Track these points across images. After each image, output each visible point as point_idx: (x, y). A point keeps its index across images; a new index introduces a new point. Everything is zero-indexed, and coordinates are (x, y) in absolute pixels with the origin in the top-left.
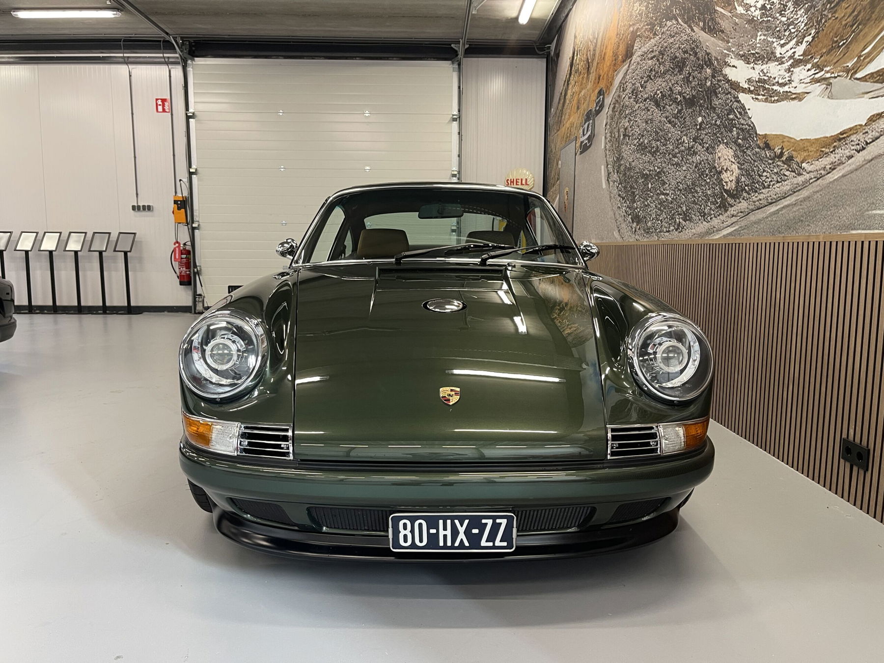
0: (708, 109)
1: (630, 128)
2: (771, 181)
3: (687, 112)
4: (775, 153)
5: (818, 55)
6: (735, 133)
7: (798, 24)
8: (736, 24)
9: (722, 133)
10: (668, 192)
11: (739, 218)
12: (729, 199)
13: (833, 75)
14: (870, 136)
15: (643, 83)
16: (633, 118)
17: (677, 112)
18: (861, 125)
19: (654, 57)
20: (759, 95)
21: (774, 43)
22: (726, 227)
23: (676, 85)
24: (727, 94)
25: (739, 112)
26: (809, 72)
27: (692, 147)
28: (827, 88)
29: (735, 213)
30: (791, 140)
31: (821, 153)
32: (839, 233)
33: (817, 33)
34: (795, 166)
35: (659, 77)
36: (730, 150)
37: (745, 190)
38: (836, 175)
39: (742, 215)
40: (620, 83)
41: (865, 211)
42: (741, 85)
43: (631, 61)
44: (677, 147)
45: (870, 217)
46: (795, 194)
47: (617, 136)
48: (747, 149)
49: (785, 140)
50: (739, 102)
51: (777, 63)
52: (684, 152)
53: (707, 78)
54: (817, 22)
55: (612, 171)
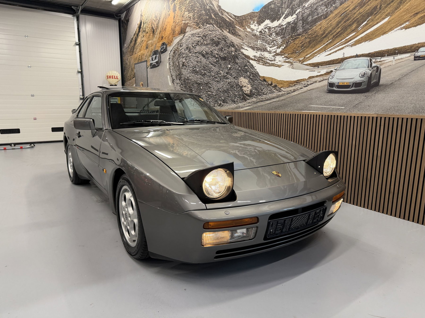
0: (233, 62)
1: (187, 62)
2: (267, 92)
3: (222, 62)
4: (269, 83)
5: (287, 54)
6: (249, 74)
7: (278, 42)
8: (247, 35)
9: (242, 73)
10: (213, 91)
11: (252, 104)
12: (247, 97)
13: (294, 61)
14: (309, 83)
15: (193, 45)
16: (188, 59)
17: (216, 61)
18: (306, 79)
19: (200, 36)
20: (260, 62)
21: (266, 45)
22: (246, 107)
23: (214, 51)
24: (244, 59)
25: (250, 67)
26: (283, 58)
27: (226, 76)
28: (291, 65)
29: (250, 102)
30: (276, 80)
31: (289, 86)
32: (297, 111)
33: (287, 46)
34: (278, 89)
35: (204, 45)
36: (246, 80)
37: (255, 94)
38: (296, 93)
39: (254, 103)
40: (178, 42)
41: (308, 105)
42: (250, 57)
43: (185, 35)
44: (217, 75)
45: (310, 107)
46: (278, 98)
47: (177, 64)
48: (255, 80)
49: (273, 79)
50: (250, 63)
51: (268, 53)
52: (221, 77)
53: (232, 51)
54: (286, 42)
55: (175, 79)
